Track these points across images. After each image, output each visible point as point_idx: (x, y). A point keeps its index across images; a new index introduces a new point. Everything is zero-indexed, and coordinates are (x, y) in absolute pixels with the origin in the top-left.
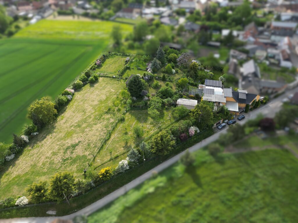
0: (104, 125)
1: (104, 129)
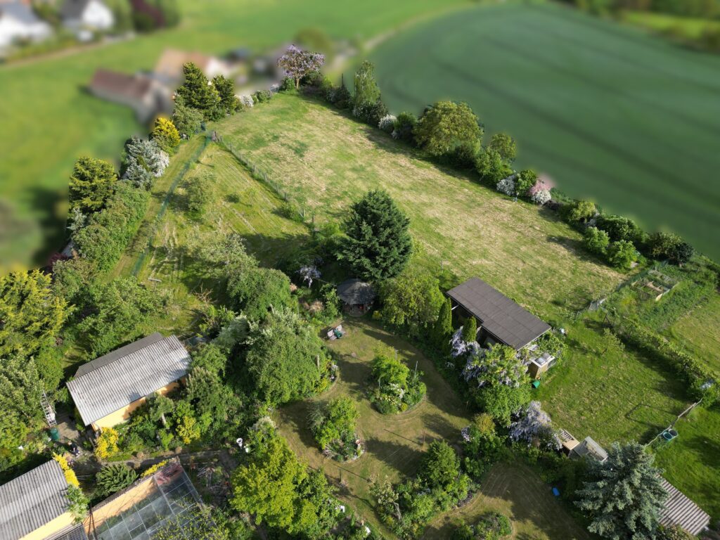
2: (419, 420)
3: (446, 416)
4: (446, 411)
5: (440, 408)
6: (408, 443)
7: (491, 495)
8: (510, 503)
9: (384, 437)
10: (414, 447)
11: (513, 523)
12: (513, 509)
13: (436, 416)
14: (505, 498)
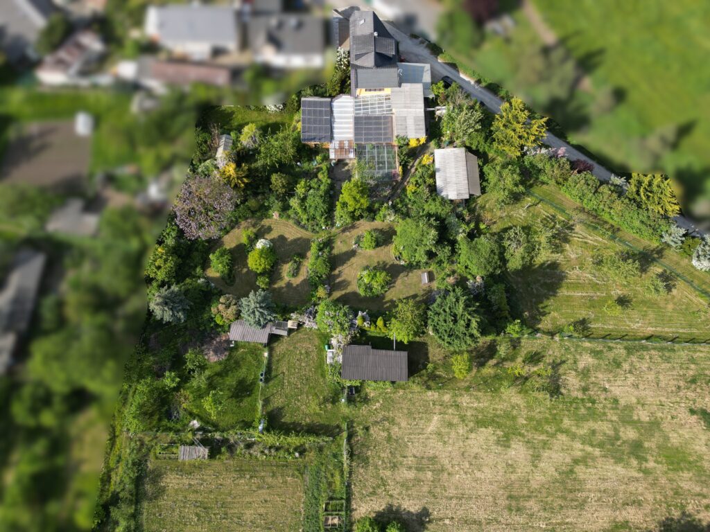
0: (610, 376)
1: (626, 366)
2: (349, 279)
3: (343, 292)
4: (346, 295)
5: (349, 293)
6: (344, 267)
7: (302, 281)
8: (294, 285)
9: (353, 260)
10: (340, 268)
11: (288, 280)
12: (292, 284)
13: (347, 288)
14: (297, 285)
